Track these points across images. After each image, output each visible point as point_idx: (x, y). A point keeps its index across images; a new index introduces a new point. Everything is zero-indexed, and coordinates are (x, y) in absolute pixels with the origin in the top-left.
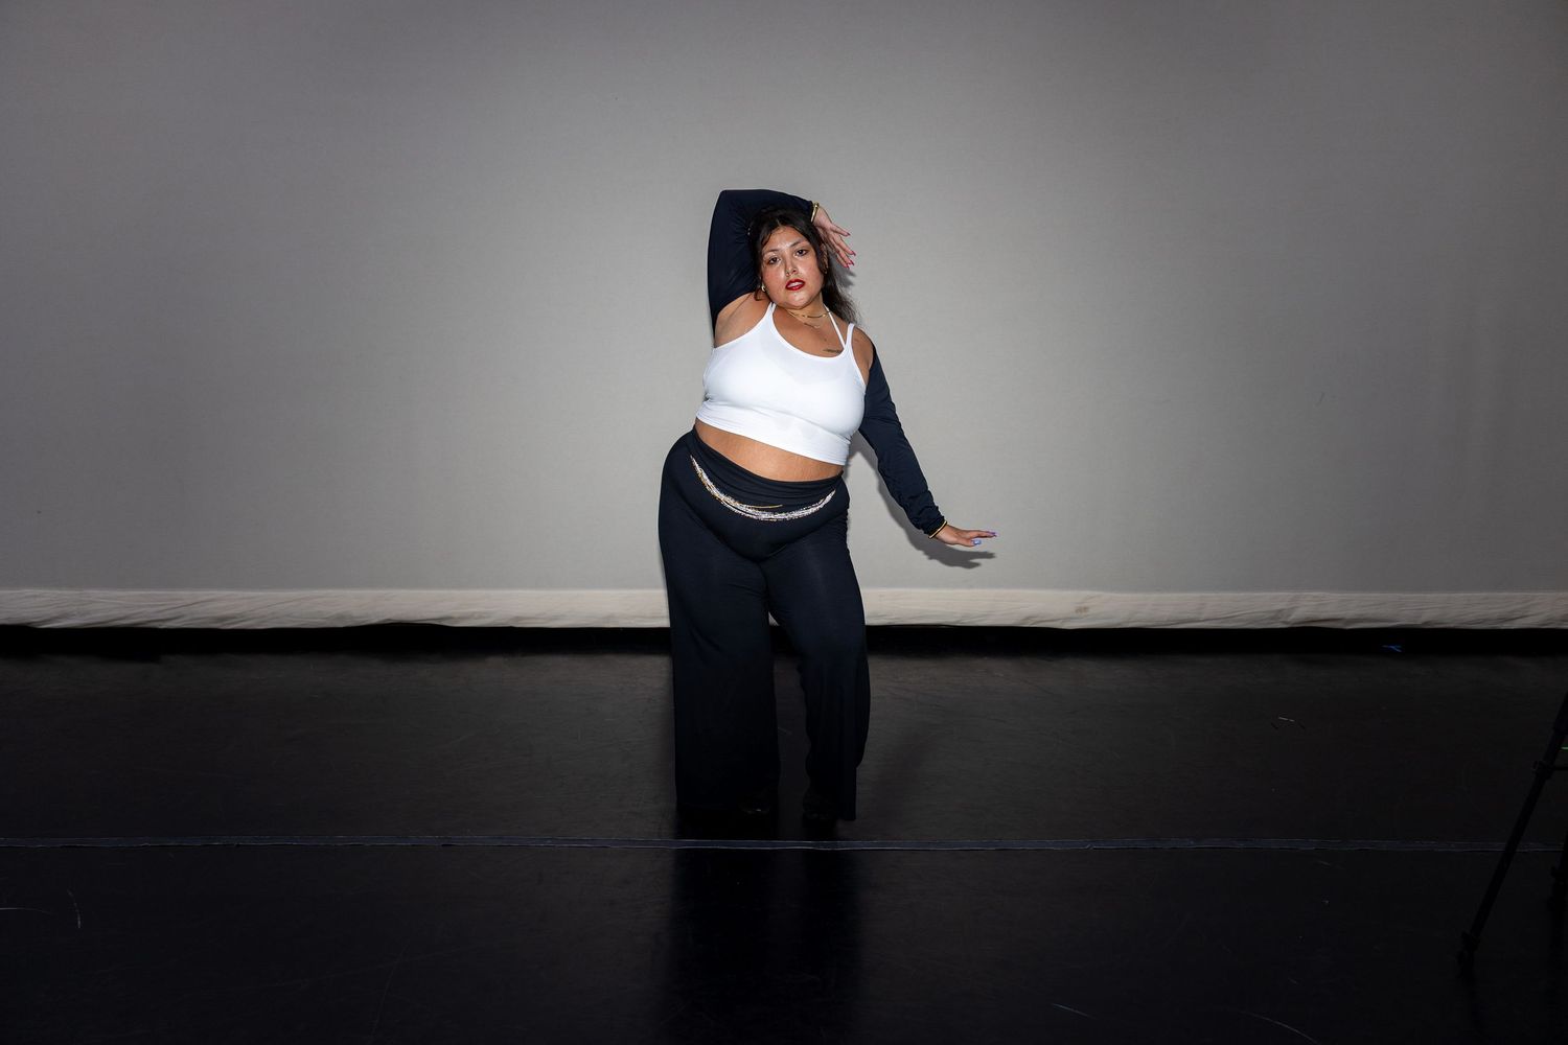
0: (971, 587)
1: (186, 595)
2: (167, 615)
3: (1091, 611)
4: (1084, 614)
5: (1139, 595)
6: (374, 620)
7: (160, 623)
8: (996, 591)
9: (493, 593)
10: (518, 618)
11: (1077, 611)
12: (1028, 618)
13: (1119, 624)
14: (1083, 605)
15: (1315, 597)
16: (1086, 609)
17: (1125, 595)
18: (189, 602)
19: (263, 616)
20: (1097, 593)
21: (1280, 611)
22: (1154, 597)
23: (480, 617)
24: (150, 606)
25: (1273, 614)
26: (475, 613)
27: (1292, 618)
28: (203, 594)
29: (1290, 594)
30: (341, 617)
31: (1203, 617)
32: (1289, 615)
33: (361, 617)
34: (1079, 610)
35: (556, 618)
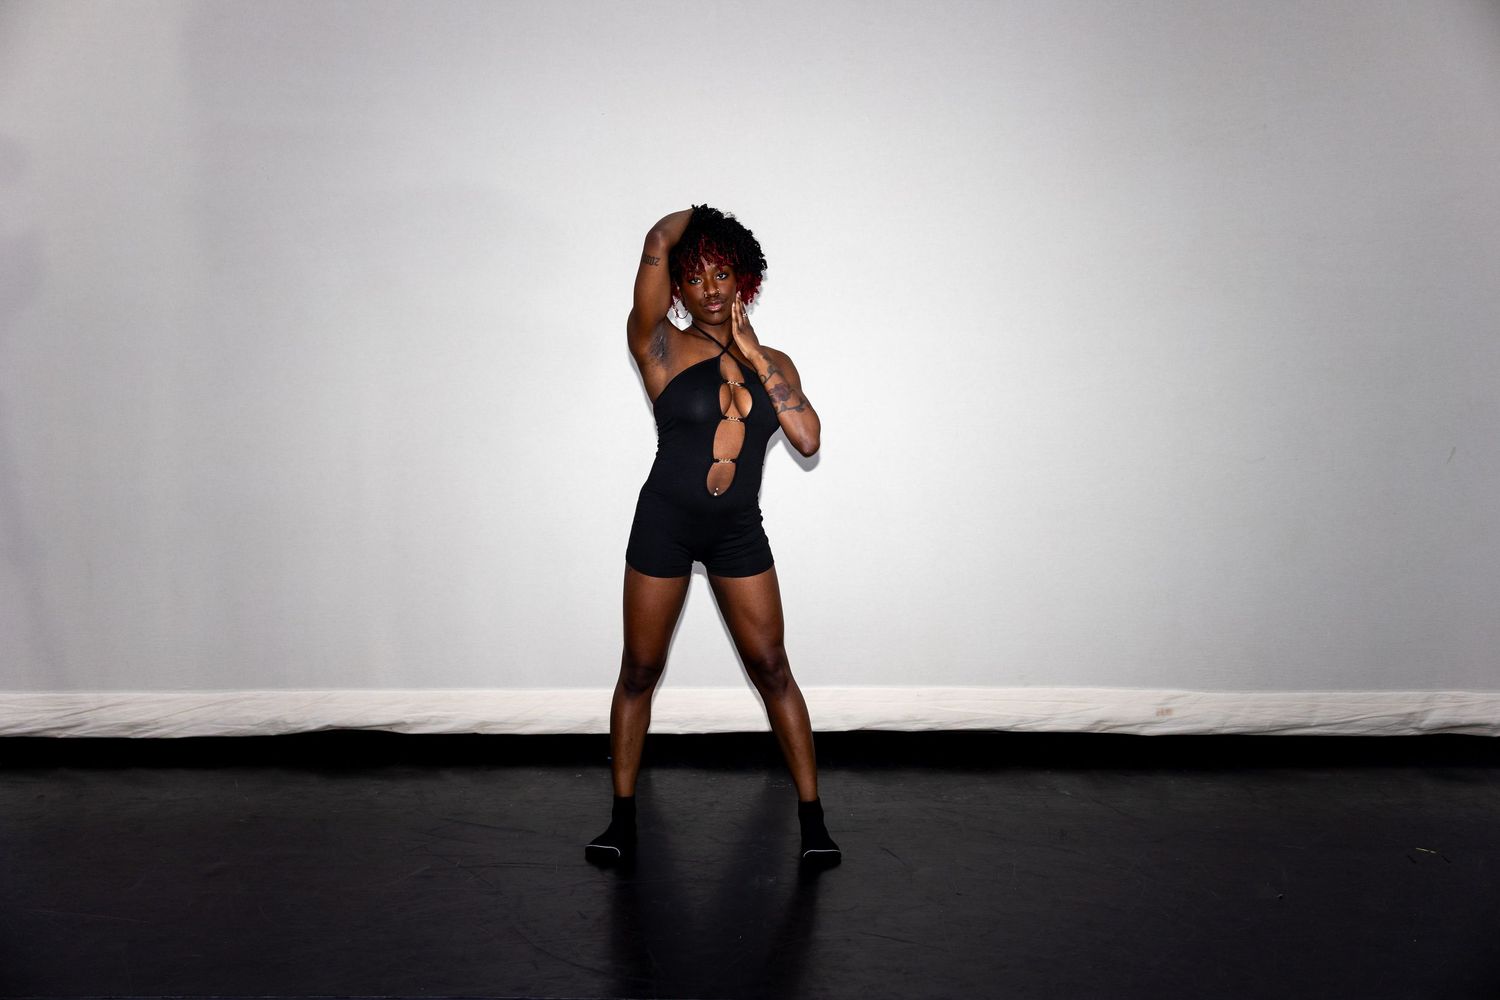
0: (1027, 685)
1: (88, 698)
2: (68, 721)
3: (1176, 714)
4: (1167, 717)
5: (1234, 695)
6: (313, 726)
7: (59, 732)
8: (1058, 689)
9: (454, 693)
10: (484, 724)
11: (1158, 714)
12: (1099, 722)
13: (1211, 730)
14: (1169, 706)
15: (1454, 697)
16: (1169, 711)
17: (1216, 694)
18: (93, 706)
19: (183, 723)
20: (1186, 692)
21: (1411, 714)
22: (1255, 696)
23: (439, 723)
24: (49, 711)
25: (1402, 719)
26: (433, 717)
27: (1426, 722)
28: (111, 697)
29: (1426, 694)
30: (274, 723)
31: (1315, 721)
32: (1422, 721)
33: (295, 723)
34: (1161, 713)
35: (528, 723)
